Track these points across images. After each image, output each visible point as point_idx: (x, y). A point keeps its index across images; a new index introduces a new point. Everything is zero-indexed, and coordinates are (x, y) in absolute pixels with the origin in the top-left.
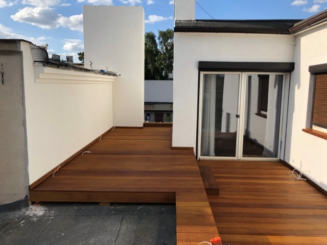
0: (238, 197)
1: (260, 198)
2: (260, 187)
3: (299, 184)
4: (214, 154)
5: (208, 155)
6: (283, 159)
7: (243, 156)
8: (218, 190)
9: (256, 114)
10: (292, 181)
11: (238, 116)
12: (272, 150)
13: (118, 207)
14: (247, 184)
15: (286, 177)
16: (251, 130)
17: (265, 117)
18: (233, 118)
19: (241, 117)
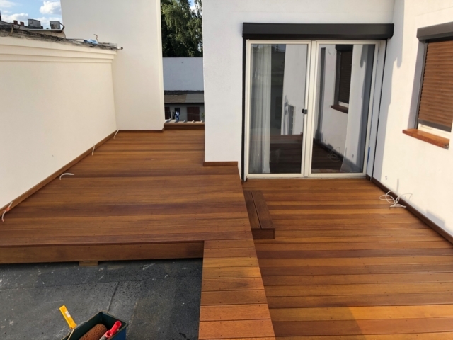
0: (304, 240)
1: (338, 240)
2: (338, 221)
3: (394, 214)
4: (269, 170)
5: (260, 172)
6: (370, 175)
7: (312, 172)
8: (274, 230)
9: (332, 107)
10: (385, 210)
11: (304, 112)
12: (354, 160)
13: (112, 268)
14: (318, 217)
15: (375, 203)
16: (324, 131)
17: (346, 110)
18: (298, 113)
19: (309, 112)
